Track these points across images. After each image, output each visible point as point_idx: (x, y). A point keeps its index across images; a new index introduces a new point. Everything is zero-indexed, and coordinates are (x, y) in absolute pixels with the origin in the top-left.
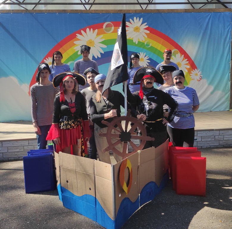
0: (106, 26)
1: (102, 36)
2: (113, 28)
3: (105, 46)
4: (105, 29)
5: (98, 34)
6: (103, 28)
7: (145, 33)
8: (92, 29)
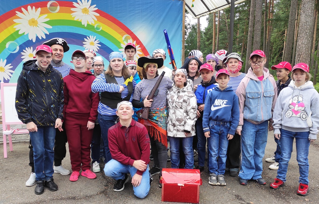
0: (51, 5)
1: (46, 15)
2: (58, 7)
3: (50, 27)
4: (49, 8)
5: (42, 13)
6: (47, 6)
7: (95, 16)
8: (34, 7)
